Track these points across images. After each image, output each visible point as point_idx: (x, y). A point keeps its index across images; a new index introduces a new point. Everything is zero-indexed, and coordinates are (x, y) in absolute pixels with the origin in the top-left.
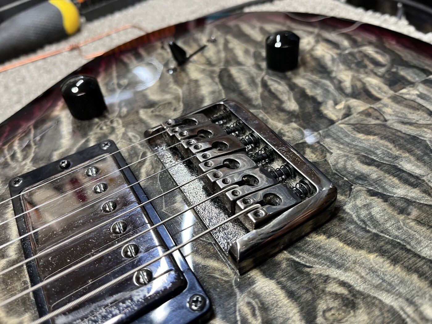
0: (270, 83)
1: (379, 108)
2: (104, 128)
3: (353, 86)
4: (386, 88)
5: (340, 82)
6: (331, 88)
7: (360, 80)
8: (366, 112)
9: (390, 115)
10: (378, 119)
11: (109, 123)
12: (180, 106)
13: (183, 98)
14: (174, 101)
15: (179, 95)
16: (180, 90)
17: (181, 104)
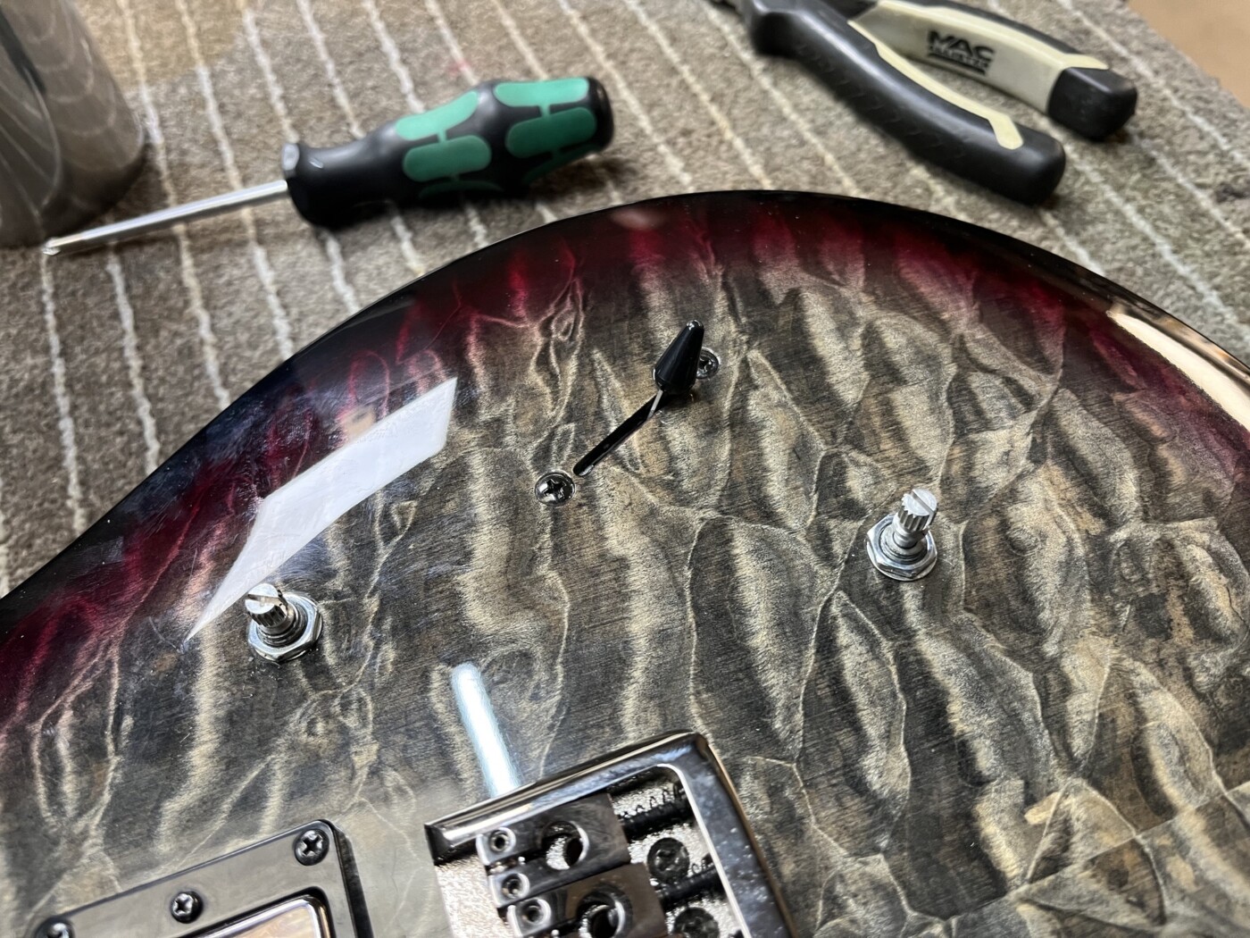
0: (844, 636)
1: (1157, 851)
2: (320, 727)
3: (1105, 722)
4: (1203, 756)
5: (1067, 689)
6: (1032, 712)
7: (1132, 698)
8: (1115, 863)
9: (1184, 895)
10: (1140, 904)
11: (336, 707)
12: (553, 678)
13: (568, 638)
14: (538, 651)
15: (560, 620)
16: (566, 598)
17: (559, 668)
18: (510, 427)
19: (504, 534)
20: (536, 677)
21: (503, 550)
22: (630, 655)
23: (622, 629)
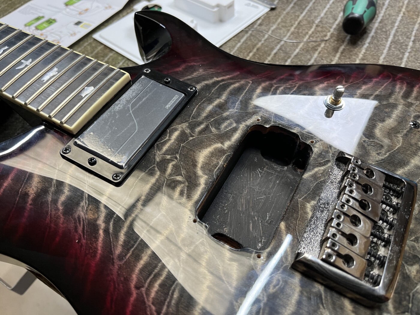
12: (385, 154)
13: (395, 151)
14: (386, 148)
15: (395, 146)
16: (401, 144)
17: (388, 154)
18: (414, 107)
19: (396, 123)
20: (381, 151)
21: (393, 126)
22: (407, 164)
23: (409, 159)
